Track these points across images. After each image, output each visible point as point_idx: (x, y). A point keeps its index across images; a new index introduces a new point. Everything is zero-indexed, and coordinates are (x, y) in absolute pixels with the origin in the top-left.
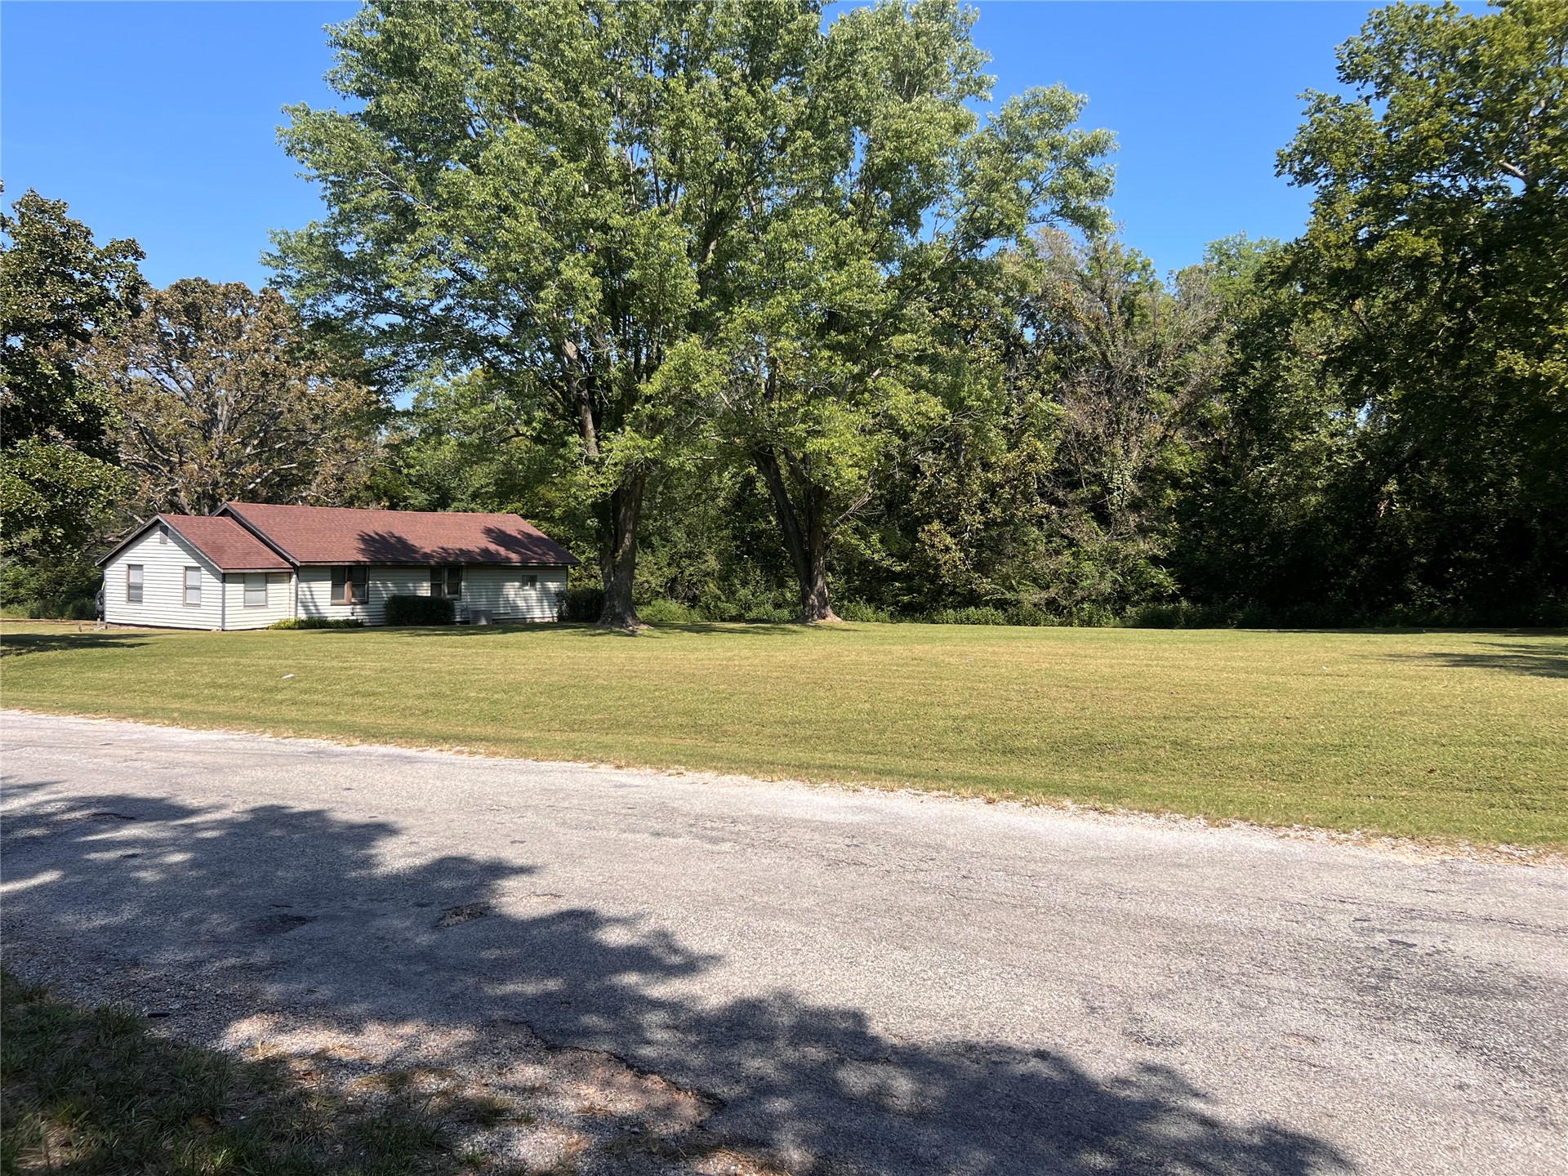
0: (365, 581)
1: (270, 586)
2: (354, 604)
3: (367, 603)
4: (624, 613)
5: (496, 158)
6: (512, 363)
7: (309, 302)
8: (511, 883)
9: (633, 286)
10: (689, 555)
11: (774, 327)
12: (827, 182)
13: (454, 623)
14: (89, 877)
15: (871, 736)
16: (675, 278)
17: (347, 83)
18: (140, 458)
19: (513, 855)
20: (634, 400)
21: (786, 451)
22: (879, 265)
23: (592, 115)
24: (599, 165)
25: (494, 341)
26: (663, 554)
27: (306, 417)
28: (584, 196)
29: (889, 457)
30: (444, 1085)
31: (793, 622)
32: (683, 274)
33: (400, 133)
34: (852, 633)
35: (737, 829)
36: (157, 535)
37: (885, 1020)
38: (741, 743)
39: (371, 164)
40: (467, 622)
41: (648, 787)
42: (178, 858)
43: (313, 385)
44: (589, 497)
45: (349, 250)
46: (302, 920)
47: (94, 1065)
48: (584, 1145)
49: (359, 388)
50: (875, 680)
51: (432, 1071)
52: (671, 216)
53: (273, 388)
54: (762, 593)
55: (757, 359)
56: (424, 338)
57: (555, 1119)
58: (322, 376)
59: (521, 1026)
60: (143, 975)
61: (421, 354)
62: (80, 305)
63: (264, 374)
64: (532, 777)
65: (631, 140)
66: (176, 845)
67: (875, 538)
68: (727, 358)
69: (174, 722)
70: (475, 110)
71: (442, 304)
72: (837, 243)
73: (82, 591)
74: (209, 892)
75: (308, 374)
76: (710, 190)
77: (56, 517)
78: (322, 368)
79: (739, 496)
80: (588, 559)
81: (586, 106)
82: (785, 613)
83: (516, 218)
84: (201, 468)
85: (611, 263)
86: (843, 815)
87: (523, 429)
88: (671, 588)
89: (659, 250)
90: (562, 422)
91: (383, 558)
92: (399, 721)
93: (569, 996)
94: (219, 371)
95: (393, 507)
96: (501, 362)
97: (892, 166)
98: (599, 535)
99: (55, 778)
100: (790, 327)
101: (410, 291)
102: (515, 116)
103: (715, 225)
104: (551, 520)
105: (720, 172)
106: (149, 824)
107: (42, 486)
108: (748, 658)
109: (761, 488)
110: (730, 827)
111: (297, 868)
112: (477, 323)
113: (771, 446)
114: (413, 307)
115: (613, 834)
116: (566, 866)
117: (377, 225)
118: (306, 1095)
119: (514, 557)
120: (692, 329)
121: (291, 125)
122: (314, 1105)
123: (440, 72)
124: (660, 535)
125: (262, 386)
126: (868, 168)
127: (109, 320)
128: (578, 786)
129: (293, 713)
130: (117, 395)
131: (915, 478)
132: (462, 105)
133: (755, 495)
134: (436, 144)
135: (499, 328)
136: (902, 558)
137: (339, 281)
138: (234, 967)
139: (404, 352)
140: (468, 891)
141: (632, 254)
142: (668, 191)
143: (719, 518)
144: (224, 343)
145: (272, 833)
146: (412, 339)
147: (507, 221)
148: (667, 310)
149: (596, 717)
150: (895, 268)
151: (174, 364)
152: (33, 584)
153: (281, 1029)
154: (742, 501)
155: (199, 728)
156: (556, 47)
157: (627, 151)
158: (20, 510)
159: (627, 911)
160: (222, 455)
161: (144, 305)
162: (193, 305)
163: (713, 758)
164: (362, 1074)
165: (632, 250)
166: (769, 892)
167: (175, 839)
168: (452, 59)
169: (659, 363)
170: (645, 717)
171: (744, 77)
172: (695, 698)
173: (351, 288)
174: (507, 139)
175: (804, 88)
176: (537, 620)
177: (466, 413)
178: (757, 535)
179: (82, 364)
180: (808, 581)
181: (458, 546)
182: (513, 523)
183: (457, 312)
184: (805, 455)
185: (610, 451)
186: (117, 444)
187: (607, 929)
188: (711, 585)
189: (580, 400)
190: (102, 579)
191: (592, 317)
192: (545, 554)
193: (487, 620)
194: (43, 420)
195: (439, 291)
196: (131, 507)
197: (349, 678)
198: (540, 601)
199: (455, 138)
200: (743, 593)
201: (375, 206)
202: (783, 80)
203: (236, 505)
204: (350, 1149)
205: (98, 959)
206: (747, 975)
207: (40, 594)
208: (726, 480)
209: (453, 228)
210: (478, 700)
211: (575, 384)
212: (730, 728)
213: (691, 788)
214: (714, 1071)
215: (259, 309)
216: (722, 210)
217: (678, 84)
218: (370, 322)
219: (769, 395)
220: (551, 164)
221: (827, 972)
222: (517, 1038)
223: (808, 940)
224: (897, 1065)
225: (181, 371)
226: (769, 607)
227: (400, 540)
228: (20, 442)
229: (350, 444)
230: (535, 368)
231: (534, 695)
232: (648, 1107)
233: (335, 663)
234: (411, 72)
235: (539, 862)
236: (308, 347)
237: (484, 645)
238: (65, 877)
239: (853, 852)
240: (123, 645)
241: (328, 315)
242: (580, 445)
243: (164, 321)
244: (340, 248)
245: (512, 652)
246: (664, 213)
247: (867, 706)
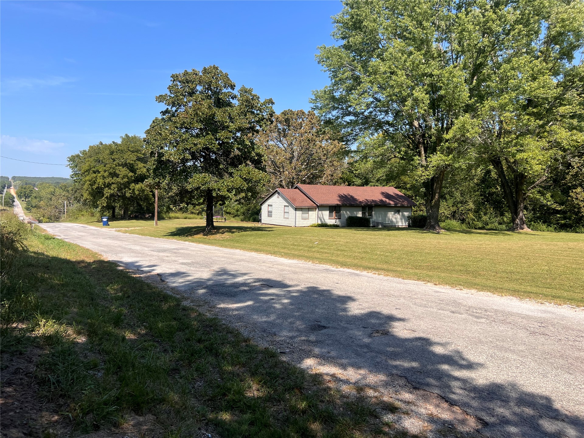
0: (340, 211)
1: (310, 212)
2: (336, 219)
3: (340, 219)
4: (435, 225)
5: (390, 54)
6: (393, 130)
7: (324, 114)
8: (396, 324)
9: (441, 97)
10: (461, 202)
11: (503, 108)
12: (528, 45)
13: (370, 227)
14: (261, 304)
15: (548, 281)
16: (459, 92)
17: (338, 35)
18: (272, 170)
19: (397, 314)
20: (441, 141)
21: (506, 159)
22: (553, 77)
23: (427, 33)
24: (429, 52)
25: (388, 123)
26: (451, 202)
27: (321, 154)
28: (423, 64)
29: (556, 160)
30: (376, 394)
31: (508, 230)
32: (463, 90)
33: (355, 51)
34: (536, 236)
35: (487, 314)
36: (277, 195)
37: (561, 403)
38: (487, 279)
39: (345, 63)
40: (375, 226)
41: (448, 293)
42: (286, 301)
43: (324, 143)
44: (422, 180)
45: (337, 94)
46: (325, 327)
47: (265, 366)
48: (430, 428)
49: (339, 143)
50: (550, 256)
51: (371, 388)
52: (458, 68)
53: (311, 145)
54: (493, 218)
55: (494, 122)
56: (362, 124)
57: (418, 415)
58: (327, 140)
59: (403, 378)
60: (278, 339)
61: (361, 130)
62: (256, 121)
63: (309, 140)
64: (402, 285)
65: (442, 40)
66: (285, 297)
67: (548, 195)
68: (482, 122)
69: (282, 256)
70: (382, 38)
71: (369, 111)
72: (533, 70)
73: (255, 213)
74: (296, 314)
75: (322, 140)
76: (475, 55)
77: (250, 189)
78: (327, 138)
79: (483, 178)
80: (420, 204)
81: (424, 29)
82: (504, 226)
83: (397, 75)
84: (289, 173)
85: (433, 88)
86: (536, 313)
87: (397, 155)
88: (453, 215)
89: (453, 82)
90: (412, 152)
91: (346, 203)
92: (353, 261)
93: (421, 370)
94: (295, 140)
95: (349, 185)
96: (389, 130)
97: (560, 34)
98: (425, 195)
99: (250, 272)
100: (510, 107)
101: (357, 107)
102: (397, 37)
103: (477, 69)
104: (406, 189)
105: (480, 48)
106: (277, 289)
107: (245, 180)
108: (489, 245)
109: (494, 175)
110: (484, 313)
111: (323, 309)
112: (381, 117)
113: (499, 157)
114: (358, 113)
115: (435, 310)
116: (417, 320)
117: (347, 84)
118: (330, 388)
119: (392, 203)
120: (466, 111)
121: (319, 53)
122: (332, 392)
123: (370, 26)
124: (449, 194)
125: (308, 144)
126: (548, 37)
127: (264, 125)
128: (420, 290)
129: (318, 255)
130: (265, 150)
131: (569, 169)
132: (378, 37)
133: (491, 178)
134: (368, 52)
135: (389, 118)
136: (561, 204)
137: (334, 106)
138: (304, 340)
139: (355, 129)
140: (381, 325)
141: (442, 84)
142: (457, 58)
143: (475, 187)
144: (296, 131)
145: (314, 296)
146: (358, 124)
147: (394, 77)
148: (456, 105)
149: (425, 264)
150: (561, 78)
151: (282, 139)
152: (242, 210)
153: (320, 364)
154: (485, 180)
155: (290, 259)
156: (414, 9)
157: (440, 45)
158: (239, 187)
159: (442, 341)
160: (295, 168)
161: (274, 120)
162: (288, 119)
163: (475, 284)
164: (347, 385)
165: (442, 83)
166: (503, 341)
167: (285, 295)
168: (374, 20)
169: (452, 126)
170: (446, 266)
171: (491, 7)
172: (466, 260)
173: (338, 108)
174: (394, 46)
175: (519, 7)
176: (400, 227)
177: (376, 150)
178: (491, 194)
179: (256, 140)
180: (515, 213)
181: (372, 199)
182: (391, 190)
183: (374, 113)
184: (515, 160)
185: (431, 162)
186: (266, 166)
187: (435, 346)
188: (471, 214)
189: (419, 143)
190: (261, 209)
191: (425, 110)
192: (403, 202)
193: (382, 226)
194: (246, 159)
195: (368, 106)
196: (269, 186)
197: (336, 244)
198: (401, 219)
199: (375, 49)
200: (485, 218)
201: (347, 78)
202: (509, 5)
203: (299, 185)
204: (345, 410)
205: (264, 331)
206: (495, 373)
207: (244, 214)
208: (479, 172)
209: (374, 82)
210: (380, 255)
211: (417, 137)
212: (482, 273)
213: (466, 295)
214: (482, 410)
215: (307, 118)
216: (481, 63)
217: (462, 15)
218: (344, 120)
219: (499, 136)
220: (411, 53)
221: (532, 378)
222: (402, 382)
223: (522, 363)
224: (568, 423)
225: (284, 141)
226: (496, 224)
227: (351, 196)
228: (240, 166)
229: (335, 163)
230: (402, 132)
231: (401, 254)
232: (455, 418)
233: (331, 239)
234: (360, 28)
235: (406, 317)
236: (323, 130)
237: (381, 235)
238: (254, 304)
239: (542, 329)
240: (267, 230)
241: (330, 118)
242: (419, 160)
243: (279, 125)
244: (335, 94)
245: (392, 238)
246: (455, 67)
247: (546, 268)
